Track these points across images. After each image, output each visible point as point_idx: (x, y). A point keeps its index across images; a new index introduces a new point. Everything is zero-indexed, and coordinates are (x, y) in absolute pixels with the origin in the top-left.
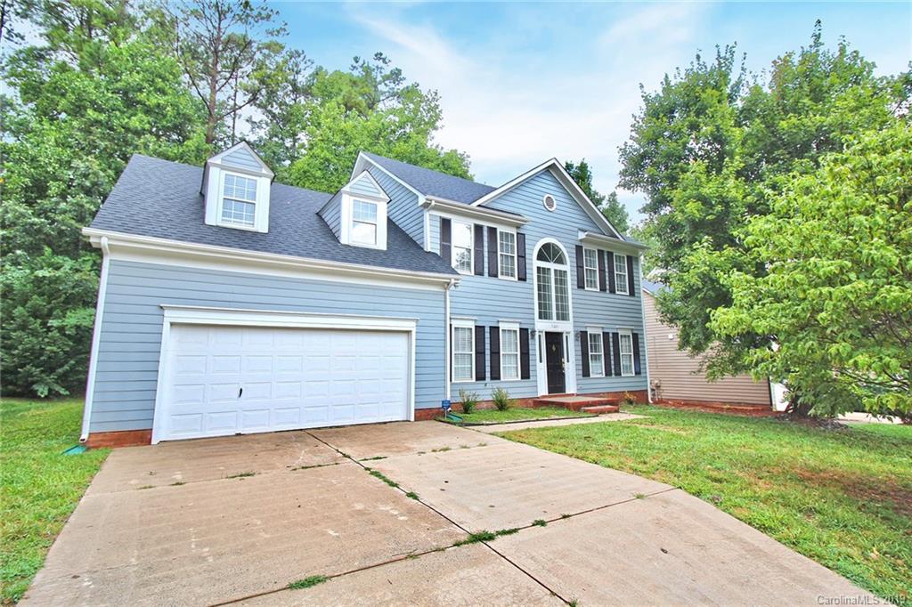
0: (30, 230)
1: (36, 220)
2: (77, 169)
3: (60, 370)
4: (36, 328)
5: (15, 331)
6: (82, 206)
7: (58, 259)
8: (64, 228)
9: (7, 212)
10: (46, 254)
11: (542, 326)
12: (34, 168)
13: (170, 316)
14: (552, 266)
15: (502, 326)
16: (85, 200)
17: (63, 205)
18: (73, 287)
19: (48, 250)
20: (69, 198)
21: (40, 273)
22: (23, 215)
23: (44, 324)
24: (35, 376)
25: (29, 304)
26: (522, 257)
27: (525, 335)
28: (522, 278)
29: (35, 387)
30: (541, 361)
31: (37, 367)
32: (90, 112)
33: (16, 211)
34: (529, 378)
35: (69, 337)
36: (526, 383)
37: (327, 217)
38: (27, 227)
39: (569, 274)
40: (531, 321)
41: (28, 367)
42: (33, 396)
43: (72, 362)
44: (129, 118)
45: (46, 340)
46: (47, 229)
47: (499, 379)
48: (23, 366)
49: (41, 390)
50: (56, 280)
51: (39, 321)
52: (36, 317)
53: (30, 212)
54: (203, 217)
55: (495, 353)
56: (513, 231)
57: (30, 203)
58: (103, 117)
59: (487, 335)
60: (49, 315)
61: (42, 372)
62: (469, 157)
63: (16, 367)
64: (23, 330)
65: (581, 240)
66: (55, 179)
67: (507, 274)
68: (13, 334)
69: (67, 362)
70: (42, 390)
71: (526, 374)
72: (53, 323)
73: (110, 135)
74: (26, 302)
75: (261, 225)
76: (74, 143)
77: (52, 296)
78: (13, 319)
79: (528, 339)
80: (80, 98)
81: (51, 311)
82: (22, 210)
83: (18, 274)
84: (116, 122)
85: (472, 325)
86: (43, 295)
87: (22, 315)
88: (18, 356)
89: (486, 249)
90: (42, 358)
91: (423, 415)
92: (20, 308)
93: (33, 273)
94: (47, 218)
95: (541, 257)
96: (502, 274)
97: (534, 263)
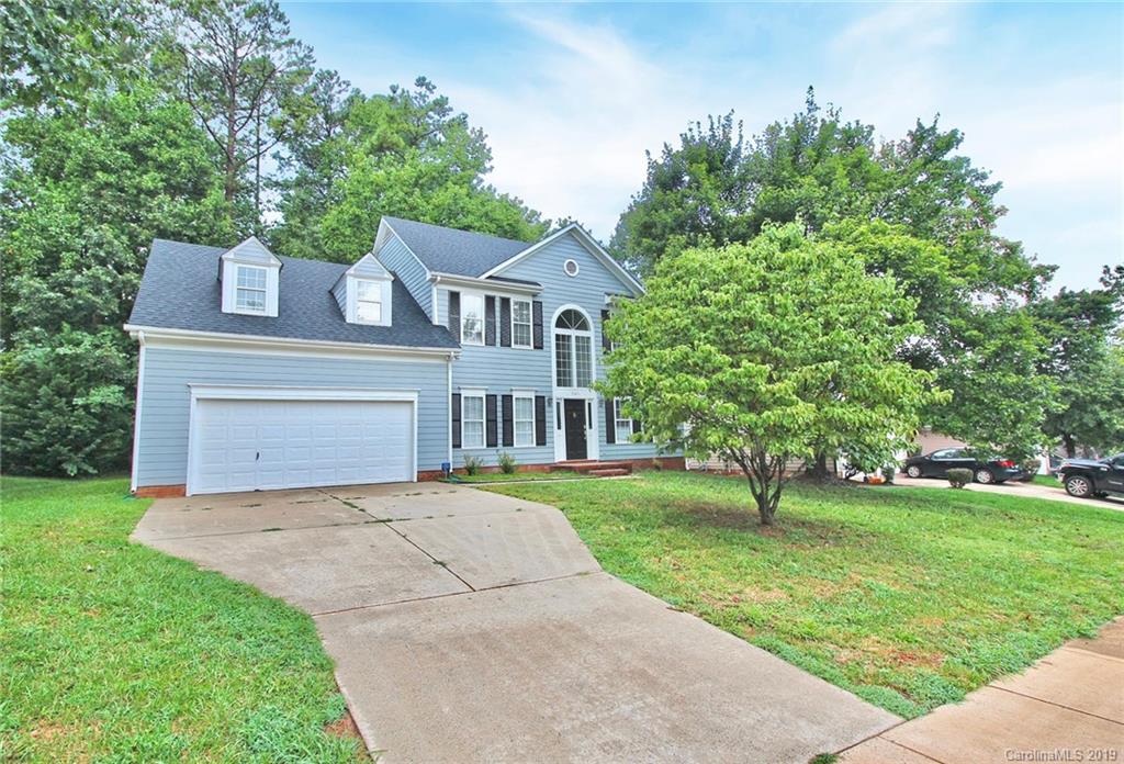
0: (47, 305)
1: (52, 294)
2: (90, 237)
3: (87, 449)
4: (61, 407)
5: (41, 410)
6: (99, 278)
7: (77, 335)
8: (81, 302)
9: (22, 287)
10: (66, 330)
11: (560, 394)
12: (45, 238)
13: (197, 393)
14: (573, 333)
15: (515, 395)
16: (101, 272)
17: (78, 278)
18: (95, 364)
19: (66, 326)
20: (85, 271)
21: (61, 351)
22: (38, 290)
23: (69, 403)
24: (64, 455)
25: (53, 382)
26: (539, 325)
27: (541, 403)
28: (539, 346)
29: (64, 466)
30: (559, 428)
31: (65, 446)
32: (99, 174)
33: (31, 286)
34: (544, 444)
35: (95, 415)
36: (541, 449)
37: (338, 295)
38: (44, 302)
39: (592, 340)
40: (548, 389)
41: (57, 446)
42: (63, 475)
43: (99, 441)
44: (140, 176)
45: (73, 419)
46: (64, 304)
47: (512, 445)
48: (51, 445)
49: (70, 469)
50: (77, 357)
51: (64, 400)
52: (60, 396)
53: (45, 286)
54: (220, 306)
55: (508, 421)
56: (530, 300)
57: (43, 275)
58: (112, 179)
59: (499, 404)
60: (73, 393)
61: (70, 451)
62: (521, 202)
63: (45, 446)
64: (50, 409)
65: (608, 305)
66: (68, 250)
67: (522, 343)
68: (41, 414)
69: (93, 441)
70: (72, 469)
71: (541, 440)
72: (79, 401)
73: (120, 196)
74: (49, 380)
75: (272, 310)
76: (84, 207)
77: (74, 373)
78: (38, 398)
79: (544, 406)
80: (87, 160)
81: (74, 388)
82: (37, 285)
83: (39, 352)
84: (127, 183)
85: (483, 394)
86: (66, 373)
87: (47, 394)
88: (47, 435)
89: (498, 319)
90: (70, 437)
91: (426, 476)
92: (45, 387)
93: (53, 350)
94: (62, 291)
95: (560, 324)
96: (516, 343)
97: (552, 331)
